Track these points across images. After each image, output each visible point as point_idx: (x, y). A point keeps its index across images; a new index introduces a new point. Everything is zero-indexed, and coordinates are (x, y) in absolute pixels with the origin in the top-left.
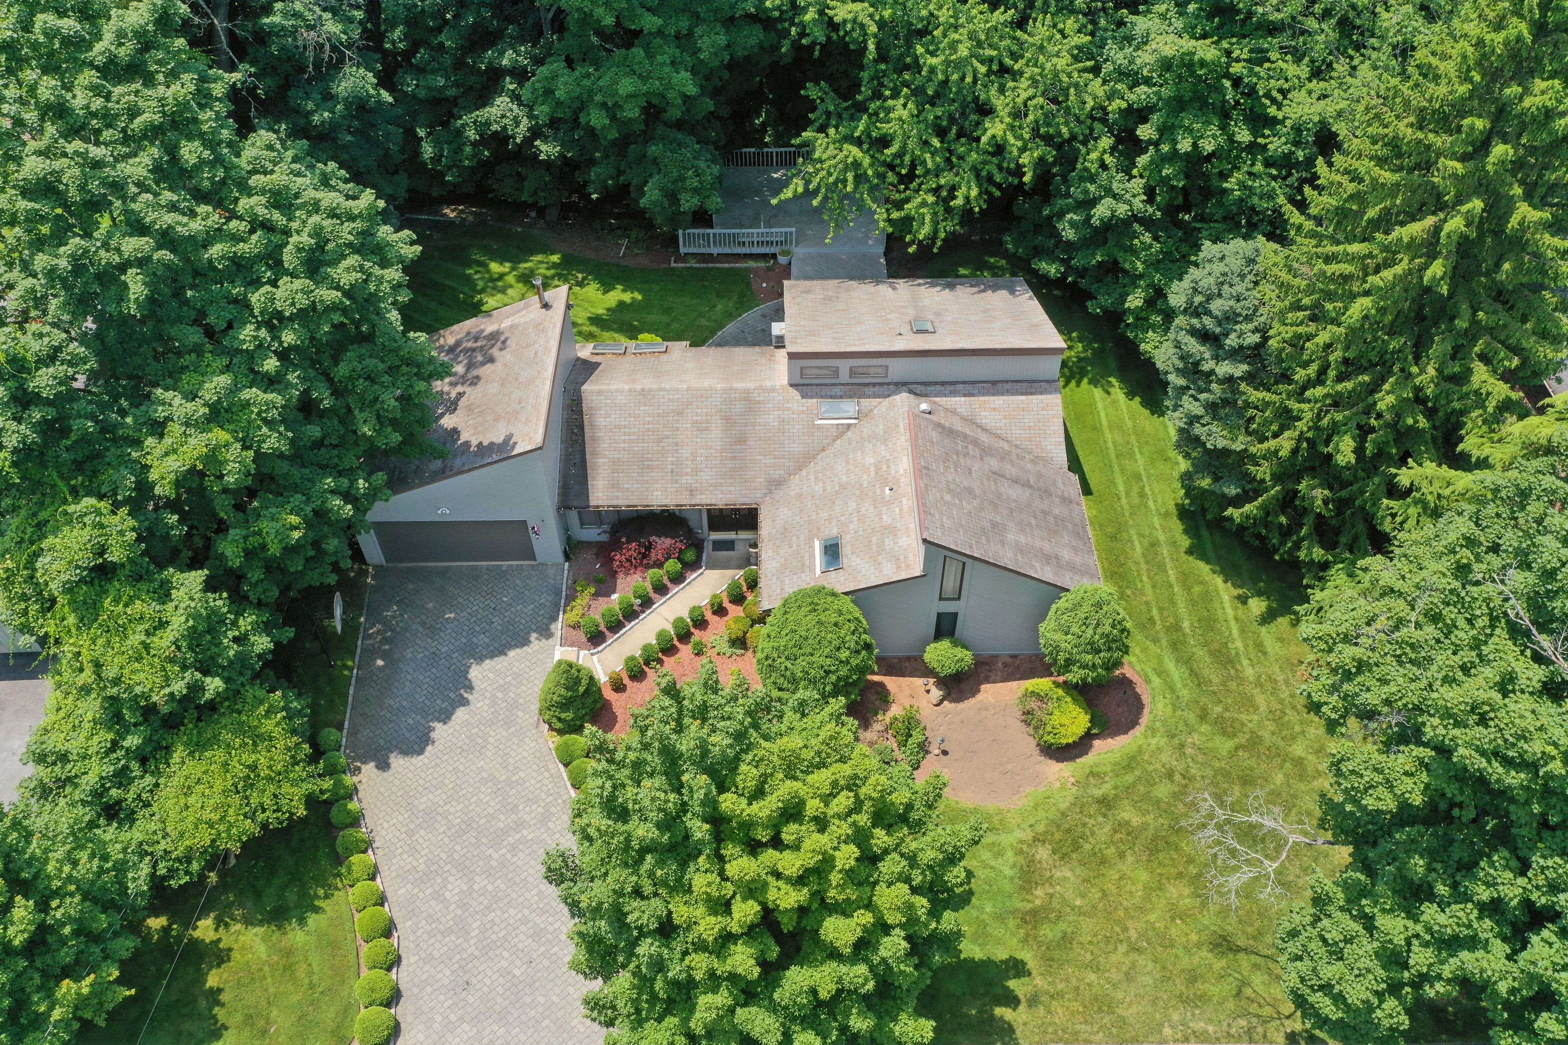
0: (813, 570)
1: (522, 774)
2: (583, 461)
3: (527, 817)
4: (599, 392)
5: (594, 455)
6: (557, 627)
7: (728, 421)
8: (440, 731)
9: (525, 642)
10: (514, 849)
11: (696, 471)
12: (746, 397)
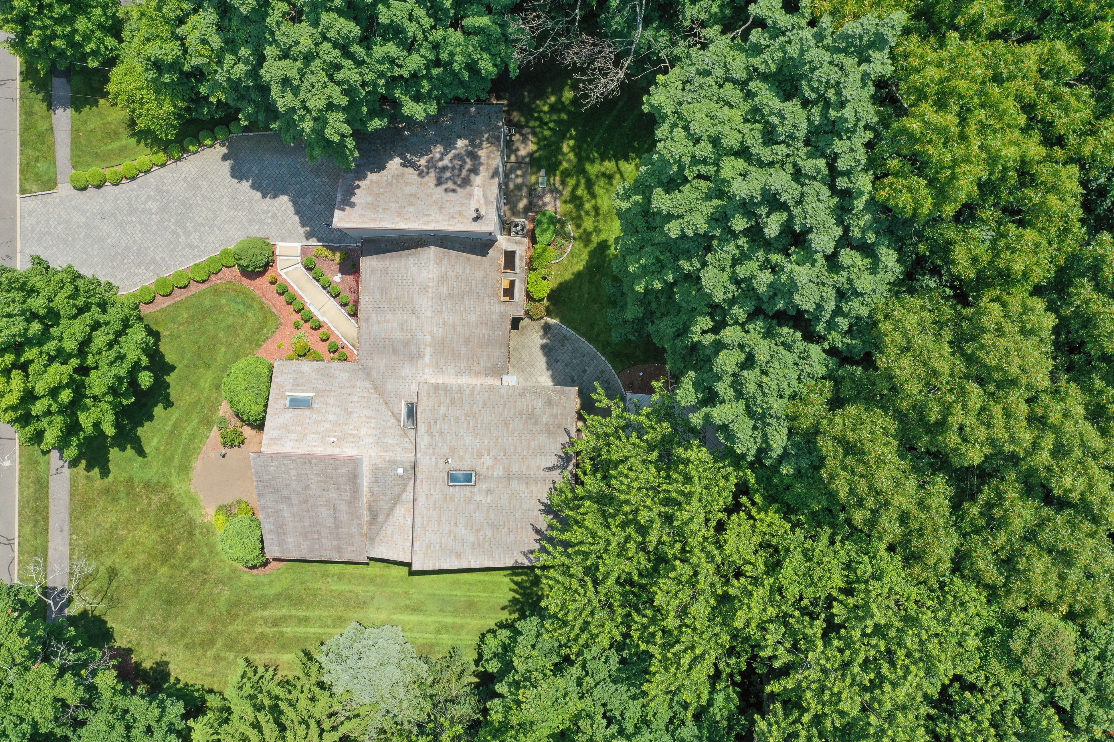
0: (292, 390)
1: (218, 232)
2: (388, 251)
3: (192, 237)
4: (428, 258)
5: (391, 258)
6: (313, 242)
7: (406, 343)
8: (246, 185)
9: (303, 224)
10: (174, 232)
11: (378, 322)
12: (420, 355)
